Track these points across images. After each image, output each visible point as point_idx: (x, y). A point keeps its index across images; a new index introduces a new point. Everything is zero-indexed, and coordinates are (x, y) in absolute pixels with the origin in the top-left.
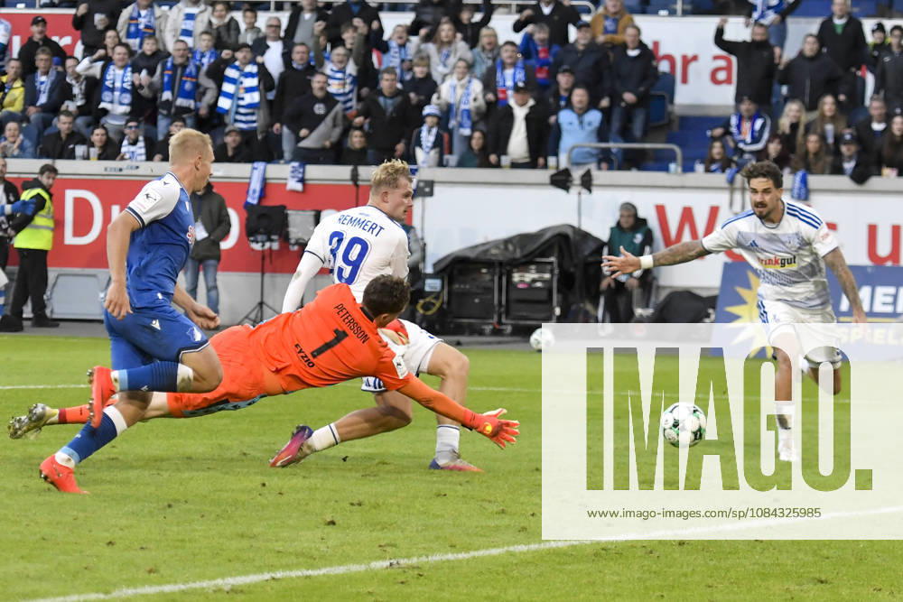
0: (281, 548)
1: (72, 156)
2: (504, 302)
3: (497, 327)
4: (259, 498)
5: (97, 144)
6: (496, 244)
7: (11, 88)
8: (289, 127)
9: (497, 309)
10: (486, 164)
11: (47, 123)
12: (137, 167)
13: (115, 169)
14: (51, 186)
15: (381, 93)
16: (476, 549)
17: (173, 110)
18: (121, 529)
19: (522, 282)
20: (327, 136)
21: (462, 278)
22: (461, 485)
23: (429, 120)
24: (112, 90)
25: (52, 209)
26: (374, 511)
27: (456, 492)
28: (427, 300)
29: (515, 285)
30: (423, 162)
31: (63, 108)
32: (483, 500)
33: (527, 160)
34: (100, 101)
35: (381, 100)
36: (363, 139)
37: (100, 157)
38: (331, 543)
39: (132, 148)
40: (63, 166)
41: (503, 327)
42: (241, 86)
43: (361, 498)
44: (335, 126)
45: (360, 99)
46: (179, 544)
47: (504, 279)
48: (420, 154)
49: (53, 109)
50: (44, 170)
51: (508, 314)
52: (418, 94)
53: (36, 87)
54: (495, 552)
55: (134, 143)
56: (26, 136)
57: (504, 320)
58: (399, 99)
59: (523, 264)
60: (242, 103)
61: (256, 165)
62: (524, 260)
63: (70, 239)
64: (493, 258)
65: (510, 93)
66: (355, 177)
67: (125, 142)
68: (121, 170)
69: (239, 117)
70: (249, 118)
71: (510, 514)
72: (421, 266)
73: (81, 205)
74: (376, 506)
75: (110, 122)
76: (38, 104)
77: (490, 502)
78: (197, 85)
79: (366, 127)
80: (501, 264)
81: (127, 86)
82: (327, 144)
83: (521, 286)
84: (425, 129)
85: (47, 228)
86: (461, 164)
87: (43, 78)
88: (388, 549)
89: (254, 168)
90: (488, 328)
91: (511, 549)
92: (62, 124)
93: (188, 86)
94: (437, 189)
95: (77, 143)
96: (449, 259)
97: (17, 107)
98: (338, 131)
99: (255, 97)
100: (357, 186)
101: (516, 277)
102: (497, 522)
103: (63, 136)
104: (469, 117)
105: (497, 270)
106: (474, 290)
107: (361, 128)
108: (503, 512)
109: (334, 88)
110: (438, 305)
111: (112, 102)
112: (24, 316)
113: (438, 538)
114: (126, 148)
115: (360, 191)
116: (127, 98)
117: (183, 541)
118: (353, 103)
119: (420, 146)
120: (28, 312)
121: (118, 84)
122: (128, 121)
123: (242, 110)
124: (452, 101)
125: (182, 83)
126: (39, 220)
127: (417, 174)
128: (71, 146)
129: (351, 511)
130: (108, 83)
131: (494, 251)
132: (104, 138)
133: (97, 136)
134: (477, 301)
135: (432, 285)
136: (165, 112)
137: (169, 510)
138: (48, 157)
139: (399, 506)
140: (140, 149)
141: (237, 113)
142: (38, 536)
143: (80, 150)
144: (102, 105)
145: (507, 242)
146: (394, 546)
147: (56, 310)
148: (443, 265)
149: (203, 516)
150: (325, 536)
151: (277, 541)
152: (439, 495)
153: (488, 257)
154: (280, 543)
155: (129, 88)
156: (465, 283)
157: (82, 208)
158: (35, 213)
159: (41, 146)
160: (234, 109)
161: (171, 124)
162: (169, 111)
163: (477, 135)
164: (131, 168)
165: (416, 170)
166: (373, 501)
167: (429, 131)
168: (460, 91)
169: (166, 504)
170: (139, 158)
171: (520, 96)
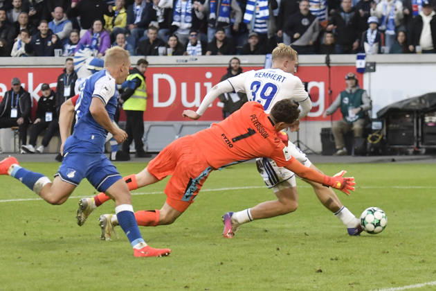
0: (288, 287)
1: (156, 53)
2: (420, 134)
3: (416, 149)
4: (275, 257)
5: (172, 46)
6: (414, 100)
7: (119, 13)
8: (287, 33)
9: (416, 139)
10: (407, 51)
11: (141, 34)
12: (196, 59)
13: (183, 61)
14: (144, 72)
15: (342, 10)
16: (408, 285)
17: (216, 24)
18: (193, 278)
19: (431, 122)
20: (310, 38)
21: (394, 121)
22: (397, 246)
23: (372, 26)
24: (180, 14)
25: (145, 86)
26: (345, 263)
27: (394, 250)
28: (374, 134)
29: (426, 124)
30: (369, 51)
31: (150, 25)
32: (411, 255)
33: (432, 48)
34: (173, 20)
35: (342, 14)
36: (332, 39)
37: (174, 54)
38: (319, 283)
39: (194, 48)
40: (151, 60)
41: (420, 150)
42: (257, 6)
43: (337, 255)
44: (314, 30)
45: (329, 15)
46: (228, 286)
47: (420, 121)
48: (367, 47)
49: (144, 25)
50: (140, 62)
51: (422, 141)
52: (364, 10)
53: (133, 12)
54: (419, 286)
55: (195, 45)
56: (128, 42)
57: (420, 146)
58: (353, 14)
59: (431, 111)
60: (258, 16)
61: (268, 56)
62: (432, 109)
63: (157, 104)
64: (413, 108)
65: (420, 7)
66: (328, 61)
67: (189, 44)
68: (186, 61)
69: (257, 25)
70: (263, 25)
71: (428, 263)
72: (369, 112)
73: (163, 83)
74: (347, 260)
75: (180, 33)
76: (135, 22)
77: (415, 255)
78: (230, 9)
79: (334, 31)
80: (418, 111)
81: (189, 11)
82: (311, 43)
83: (430, 125)
84: (369, 31)
85: (143, 97)
86: (392, 52)
87: (138, 7)
88: (354, 286)
89: (267, 58)
90: (411, 151)
91: (429, 284)
92: (150, 34)
93: (225, 9)
94: (378, 67)
95: (159, 46)
96: (386, 110)
97: (123, 25)
98: (316, 35)
99: (266, 13)
100: (329, 67)
101: (427, 119)
102: (420, 268)
103: (151, 41)
104: (394, 23)
105: (415, 115)
106: (402, 128)
107: (330, 32)
108: (423, 261)
109: (313, 8)
110: (380, 137)
111: (180, 21)
112: (131, 151)
113: (384, 278)
114: (189, 48)
115: (331, 71)
116: (189, 19)
117: (230, 284)
118: (326, 16)
119: (367, 41)
120: (132, 149)
121: (183, 11)
122: (190, 32)
123: (258, 21)
124: (384, 14)
125: (221, 7)
126: (138, 93)
127: (365, 58)
128: (156, 48)
129: (331, 264)
130: (177, 10)
131: (413, 104)
132: (176, 42)
133: (172, 41)
134: (404, 134)
135: (376, 125)
136: (212, 26)
137: (221, 266)
138: (142, 54)
139: (360, 260)
140: (198, 48)
141: (256, 23)
142: (143, 284)
143: (161, 50)
144: (174, 23)
145: (421, 98)
146: (358, 284)
147: (149, 147)
148: (382, 113)
149: (242, 269)
150: (315, 279)
151: (287, 283)
152: (384, 252)
153: (410, 108)
154: (289, 284)
155: (190, 12)
156: (396, 124)
157: (164, 85)
158: (136, 88)
159: (138, 48)
160: (254, 21)
161: (216, 32)
162: (214, 24)
163: (401, 34)
164: (193, 60)
165: (365, 56)
166: (344, 257)
167: (372, 32)
168: (389, 8)
169: (220, 262)
170: (198, 54)
171: (425, 10)
